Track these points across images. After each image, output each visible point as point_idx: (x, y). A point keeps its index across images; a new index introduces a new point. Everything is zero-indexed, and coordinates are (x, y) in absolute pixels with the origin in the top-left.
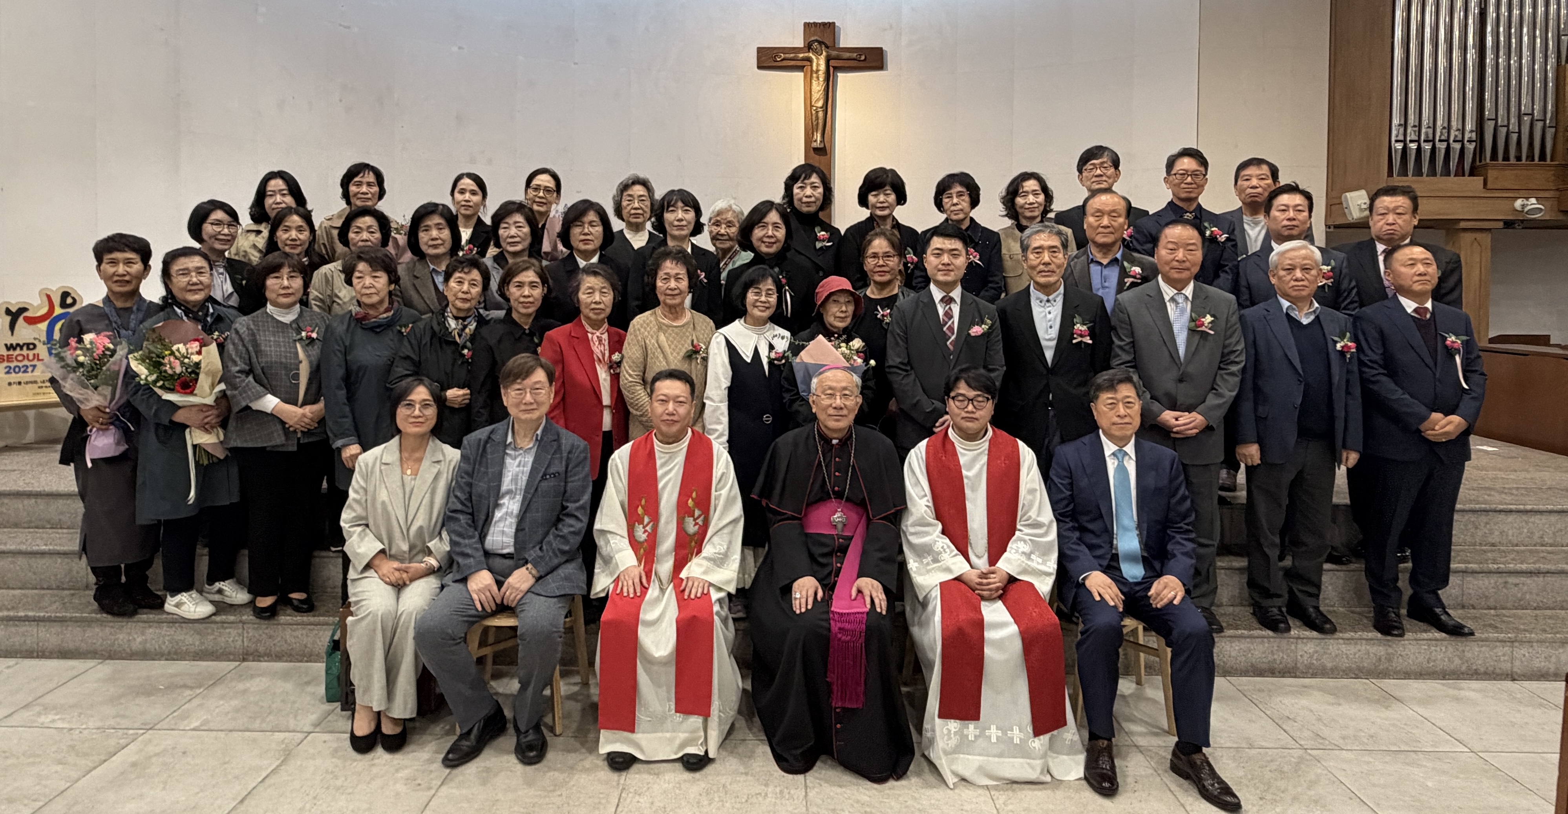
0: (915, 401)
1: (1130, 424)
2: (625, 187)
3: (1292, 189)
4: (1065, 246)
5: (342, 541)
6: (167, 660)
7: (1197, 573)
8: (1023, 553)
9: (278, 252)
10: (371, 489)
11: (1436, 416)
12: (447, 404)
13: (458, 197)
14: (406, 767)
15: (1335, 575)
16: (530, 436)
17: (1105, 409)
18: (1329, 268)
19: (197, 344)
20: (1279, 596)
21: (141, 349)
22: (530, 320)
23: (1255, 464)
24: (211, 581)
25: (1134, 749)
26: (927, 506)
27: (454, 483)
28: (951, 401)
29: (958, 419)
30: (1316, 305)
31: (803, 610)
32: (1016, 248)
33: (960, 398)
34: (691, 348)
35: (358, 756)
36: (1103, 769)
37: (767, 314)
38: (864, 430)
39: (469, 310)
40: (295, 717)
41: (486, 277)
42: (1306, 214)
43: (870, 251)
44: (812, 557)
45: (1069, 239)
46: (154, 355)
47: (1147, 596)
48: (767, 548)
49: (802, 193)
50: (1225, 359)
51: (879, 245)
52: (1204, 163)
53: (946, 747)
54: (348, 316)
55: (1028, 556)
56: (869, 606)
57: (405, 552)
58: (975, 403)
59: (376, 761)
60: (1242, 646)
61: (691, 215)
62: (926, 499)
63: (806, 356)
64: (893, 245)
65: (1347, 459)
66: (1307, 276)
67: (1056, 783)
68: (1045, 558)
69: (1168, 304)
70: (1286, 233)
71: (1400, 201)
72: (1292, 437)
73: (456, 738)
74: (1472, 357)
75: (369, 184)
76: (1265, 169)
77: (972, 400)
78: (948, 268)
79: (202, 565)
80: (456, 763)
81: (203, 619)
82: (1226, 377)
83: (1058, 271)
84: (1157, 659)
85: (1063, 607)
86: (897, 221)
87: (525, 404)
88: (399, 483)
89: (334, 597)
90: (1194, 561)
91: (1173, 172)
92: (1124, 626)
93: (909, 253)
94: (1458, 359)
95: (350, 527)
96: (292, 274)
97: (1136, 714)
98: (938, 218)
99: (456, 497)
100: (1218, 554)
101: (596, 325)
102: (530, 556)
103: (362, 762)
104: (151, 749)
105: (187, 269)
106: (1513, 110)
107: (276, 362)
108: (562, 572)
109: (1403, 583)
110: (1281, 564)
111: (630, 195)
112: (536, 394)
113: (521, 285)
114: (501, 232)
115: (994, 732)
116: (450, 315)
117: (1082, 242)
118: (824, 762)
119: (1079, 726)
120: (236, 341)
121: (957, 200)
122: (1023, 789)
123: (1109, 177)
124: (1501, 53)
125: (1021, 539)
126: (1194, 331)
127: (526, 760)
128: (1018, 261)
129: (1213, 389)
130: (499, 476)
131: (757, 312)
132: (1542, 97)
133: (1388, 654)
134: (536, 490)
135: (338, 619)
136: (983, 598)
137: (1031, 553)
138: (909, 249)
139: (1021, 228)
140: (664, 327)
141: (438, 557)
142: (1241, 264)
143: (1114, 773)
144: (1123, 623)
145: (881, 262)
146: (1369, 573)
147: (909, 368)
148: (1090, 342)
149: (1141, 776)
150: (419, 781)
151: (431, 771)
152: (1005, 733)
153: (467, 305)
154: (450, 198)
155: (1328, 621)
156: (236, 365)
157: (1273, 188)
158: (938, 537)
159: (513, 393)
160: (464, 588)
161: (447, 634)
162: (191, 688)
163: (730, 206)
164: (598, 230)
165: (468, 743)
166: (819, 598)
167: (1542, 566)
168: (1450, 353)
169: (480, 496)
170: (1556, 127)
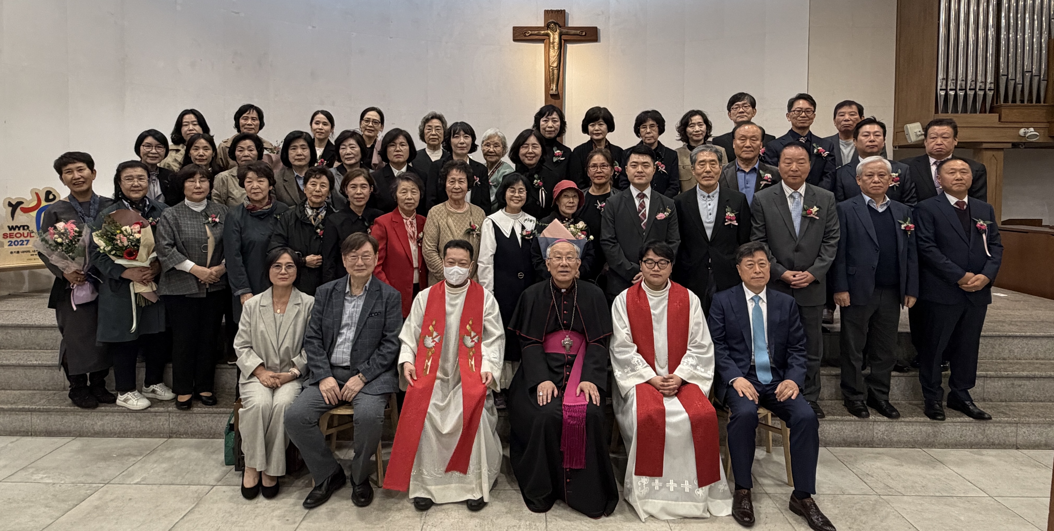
0: (620, 263)
1: (763, 278)
2: (426, 120)
3: (872, 121)
4: (720, 160)
5: (236, 358)
6: (118, 437)
7: (807, 378)
8: (692, 365)
9: (192, 164)
10: (253, 323)
11: (969, 274)
12: (306, 265)
13: (315, 126)
14: (279, 509)
15: (899, 379)
16: (361, 287)
17: (746, 268)
18: (897, 174)
19: (138, 226)
20: (862, 393)
21: (101, 229)
22: (363, 210)
23: (847, 306)
24: (148, 384)
25: (765, 495)
26: (627, 334)
27: (310, 317)
28: (643, 263)
29: (648, 275)
30: (888, 199)
31: (545, 403)
32: (688, 162)
33: (650, 262)
34: (469, 227)
35: (247, 501)
36: (744, 508)
37: (520, 205)
38: (585, 283)
39: (320, 203)
40: (205, 475)
41: (332, 181)
42: (882, 137)
43: (592, 163)
44: (550, 369)
45: (723, 155)
46: (109, 233)
47: (774, 393)
48: (520, 361)
49: (546, 125)
50: (827, 236)
51: (598, 159)
52: (813, 103)
53: (640, 494)
54: (242, 207)
55: (695, 367)
56: (588, 400)
57: (277, 365)
58: (660, 265)
59: (259, 504)
60: (837, 427)
61: (469, 140)
62: (626, 329)
63: (546, 233)
64: (607, 159)
65: (908, 302)
66: (882, 180)
67: (714, 518)
68: (706, 368)
69: (788, 199)
70: (869, 151)
71: (946, 129)
72: (872, 289)
73: (312, 489)
74: (994, 234)
75: (253, 119)
76: (854, 108)
77: (657, 263)
78: (642, 174)
79: (141, 374)
80: (313, 505)
81: (142, 410)
82: (827, 247)
83: (716, 177)
84: (781, 436)
85: (717, 400)
86: (609, 142)
87: (358, 266)
88: (273, 319)
89: (231, 395)
90: (805, 370)
91: (792, 110)
92: (759, 414)
93: (616, 165)
94: (984, 237)
95: (240, 348)
96: (203, 179)
97: (766, 471)
98: (635, 141)
99: (312, 328)
100: (822, 366)
101: (409, 214)
102: (361, 368)
103: (248, 505)
104: (108, 497)
105: (131, 176)
106: (1019, 69)
107: (192, 238)
108: (382, 378)
109: (945, 384)
110: (863, 372)
111: (430, 126)
112: (365, 259)
113: (355, 186)
114: (341, 151)
115: (672, 485)
116: (308, 206)
117: (732, 157)
118: (559, 505)
119: (729, 480)
120: (165, 224)
121: (649, 130)
122: (690, 523)
123: (748, 114)
124: (1011, 31)
125: (690, 356)
126: (805, 217)
127: (360, 504)
128: (689, 170)
129: (819, 256)
130: (341, 314)
131: (513, 204)
132: (1038, 61)
133: (934, 432)
134: (365, 324)
135: (233, 409)
136: (665, 395)
137: (697, 365)
138: (616, 162)
139: (691, 148)
140: (451, 214)
141: (299, 368)
142: (838, 171)
143: (752, 511)
144: (758, 412)
145: (599, 170)
146: (923, 378)
147: (615, 241)
148: (737, 224)
149: (769, 513)
150: (287, 518)
151: (296, 511)
152: (679, 485)
153: (319, 200)
154: (310, 127)
155: (896, 410)
156: (165, 239)
157: (860, 120)
158: (634, 354)
159: (350, 259)
160: (317, 389)
161: (306, 420)
162: (135, 456)
163: (497, 133)
164: (406, 148)
165: (321, 493)
166: (555, 396)
167: (1037, 373)
168: (979, 232)
169: (328, 328)
170: (1047, 80)
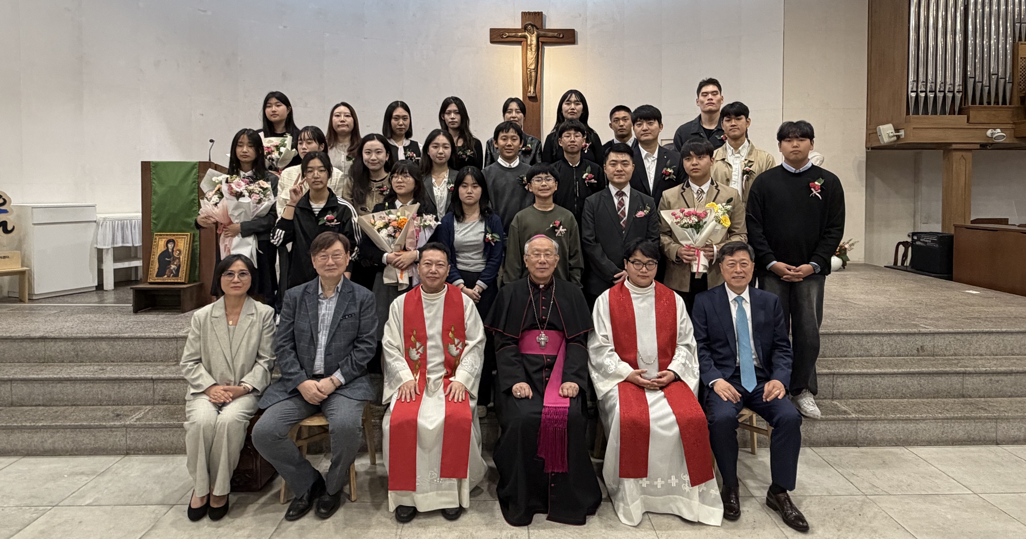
1: (745, 278)
6: (70, 456)
10: (203, 336)
16: (333, 289)
17: (728, 267)
25: (752, 498)
28: (629, 263)
29: (635, 277)
33: (636, 262)
47: (761, 395)
58: (647, 266)
60: (821, 426)
77: (645, 264)
78: (621, 173)
87: (330, 266)
92: (743, 415)
104: (56, 521)
106: (985, 71)
112: (337, 259)
115: (658, 482)
124: (978, 36)
127: (321, 516)
132: (1004, 64)
133: (916, 429)
134: (339, 326)
144: (742, 413)
159: (320, 259)
162: (88, 475)
165: (304, 503)
167: (1013, 368)
170: (1013, 83)
